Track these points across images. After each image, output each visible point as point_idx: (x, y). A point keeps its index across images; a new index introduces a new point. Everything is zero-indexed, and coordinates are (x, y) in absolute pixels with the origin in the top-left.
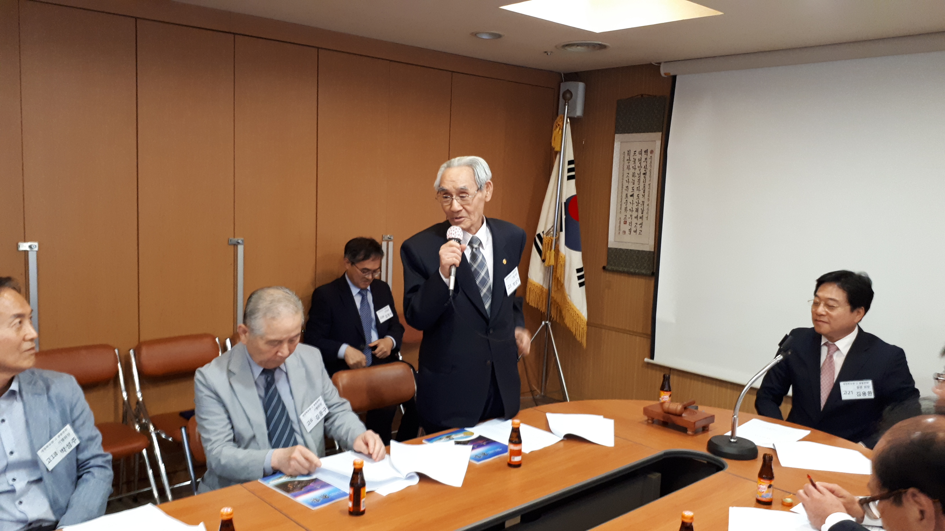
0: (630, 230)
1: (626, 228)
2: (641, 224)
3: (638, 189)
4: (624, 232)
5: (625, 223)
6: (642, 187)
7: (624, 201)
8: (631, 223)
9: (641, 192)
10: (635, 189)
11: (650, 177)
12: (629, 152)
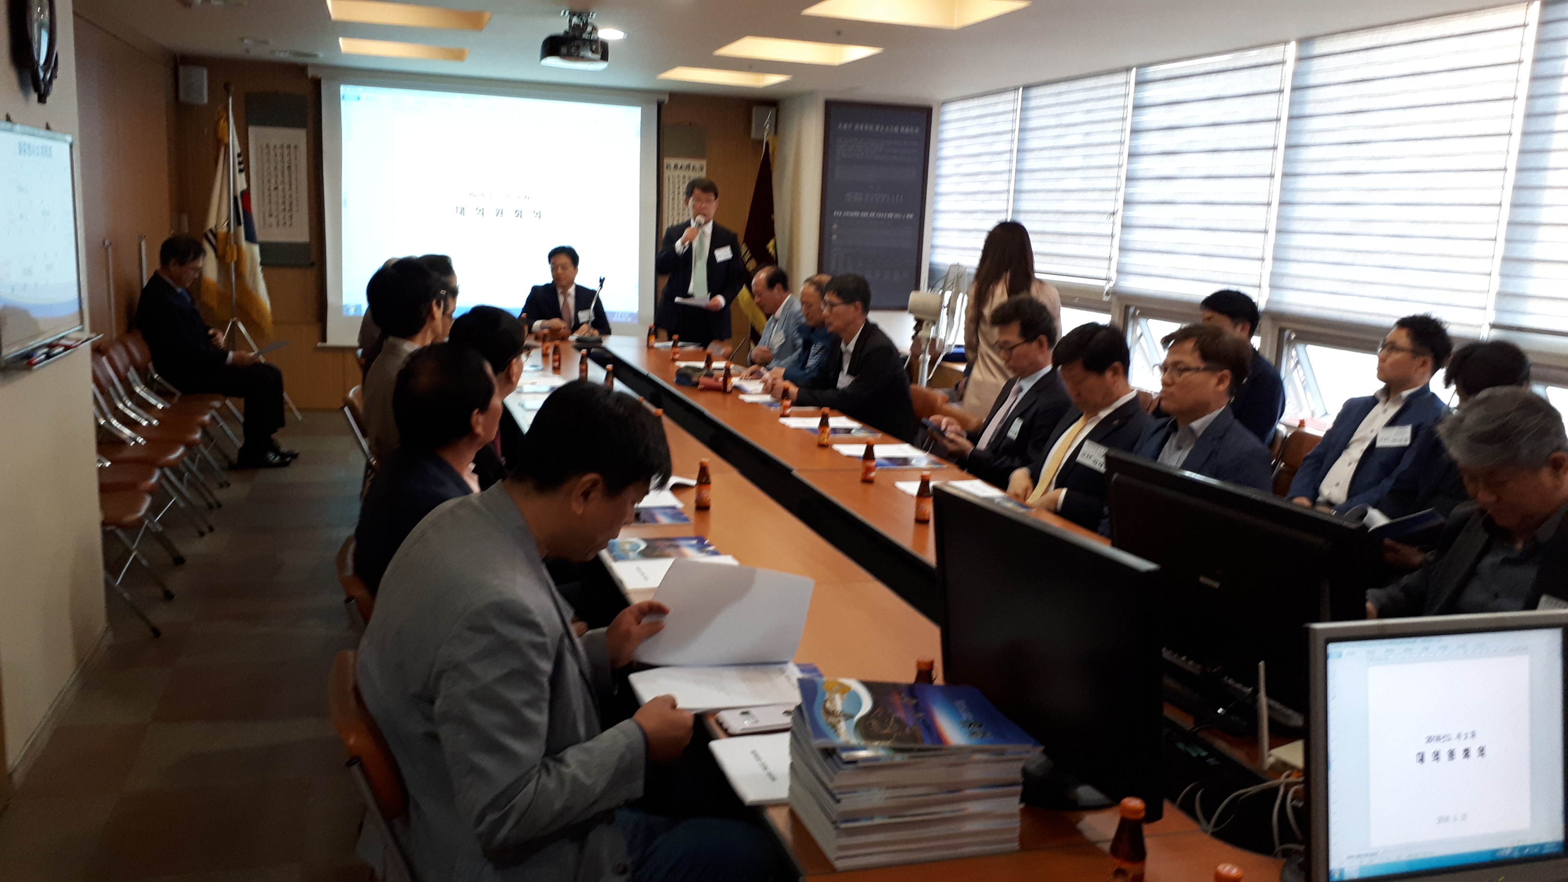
0: (278, 225)
1: (273, 220)
2: (291, 217)
3: (283, 182)
4: (271, 226)
5: (271, 215)
6: (287, 180)
7: (267, 194)
8: (277, 216)
9: (287, 187)
10: (279, 182)
11: (296, 170)
12: (267, 146)
